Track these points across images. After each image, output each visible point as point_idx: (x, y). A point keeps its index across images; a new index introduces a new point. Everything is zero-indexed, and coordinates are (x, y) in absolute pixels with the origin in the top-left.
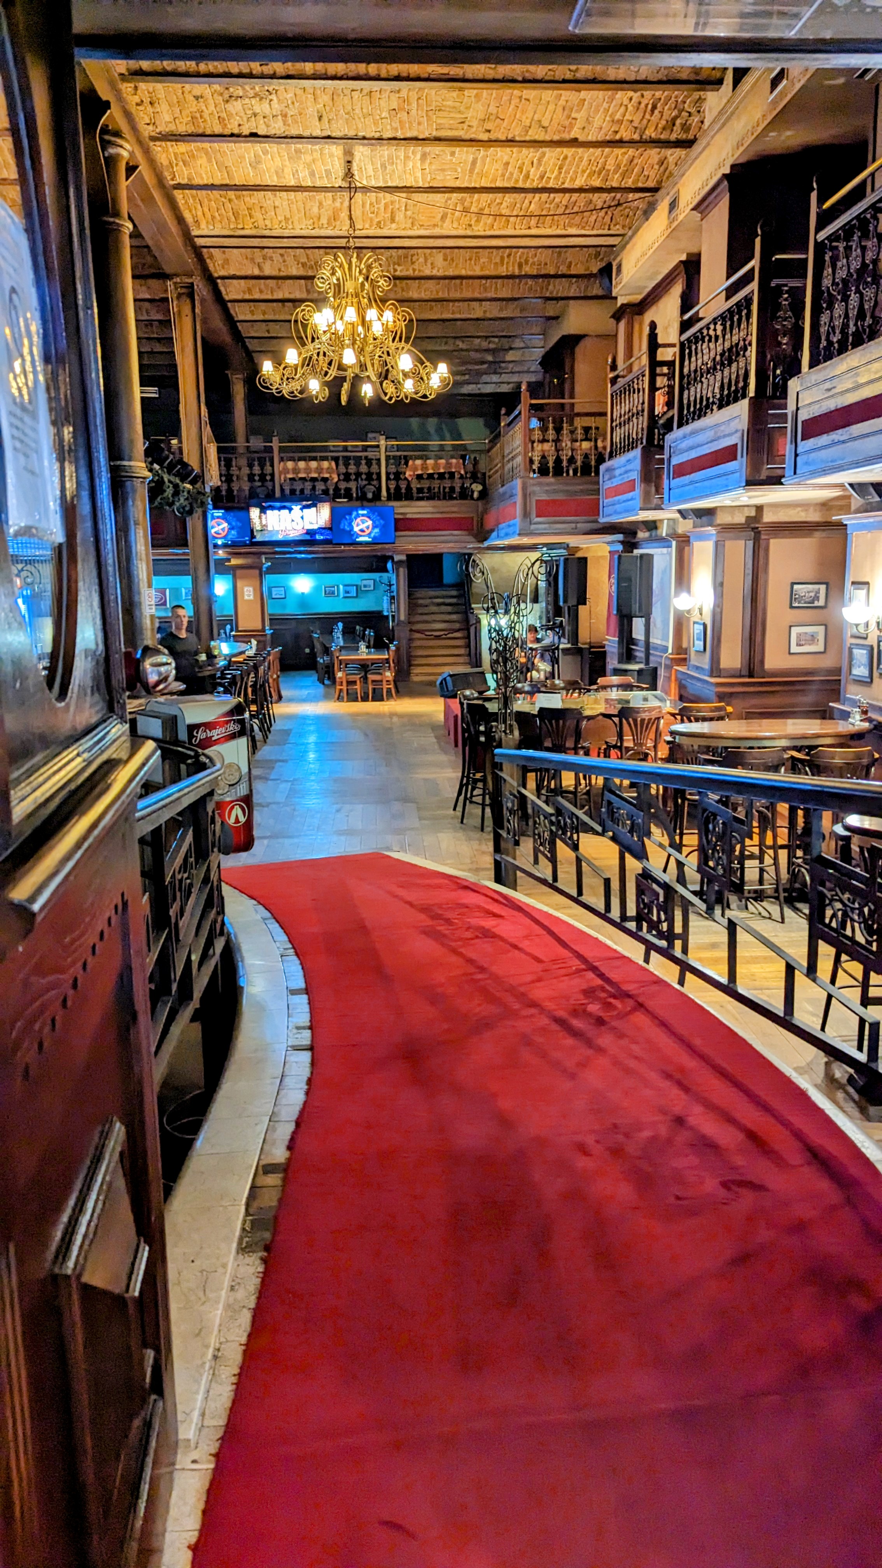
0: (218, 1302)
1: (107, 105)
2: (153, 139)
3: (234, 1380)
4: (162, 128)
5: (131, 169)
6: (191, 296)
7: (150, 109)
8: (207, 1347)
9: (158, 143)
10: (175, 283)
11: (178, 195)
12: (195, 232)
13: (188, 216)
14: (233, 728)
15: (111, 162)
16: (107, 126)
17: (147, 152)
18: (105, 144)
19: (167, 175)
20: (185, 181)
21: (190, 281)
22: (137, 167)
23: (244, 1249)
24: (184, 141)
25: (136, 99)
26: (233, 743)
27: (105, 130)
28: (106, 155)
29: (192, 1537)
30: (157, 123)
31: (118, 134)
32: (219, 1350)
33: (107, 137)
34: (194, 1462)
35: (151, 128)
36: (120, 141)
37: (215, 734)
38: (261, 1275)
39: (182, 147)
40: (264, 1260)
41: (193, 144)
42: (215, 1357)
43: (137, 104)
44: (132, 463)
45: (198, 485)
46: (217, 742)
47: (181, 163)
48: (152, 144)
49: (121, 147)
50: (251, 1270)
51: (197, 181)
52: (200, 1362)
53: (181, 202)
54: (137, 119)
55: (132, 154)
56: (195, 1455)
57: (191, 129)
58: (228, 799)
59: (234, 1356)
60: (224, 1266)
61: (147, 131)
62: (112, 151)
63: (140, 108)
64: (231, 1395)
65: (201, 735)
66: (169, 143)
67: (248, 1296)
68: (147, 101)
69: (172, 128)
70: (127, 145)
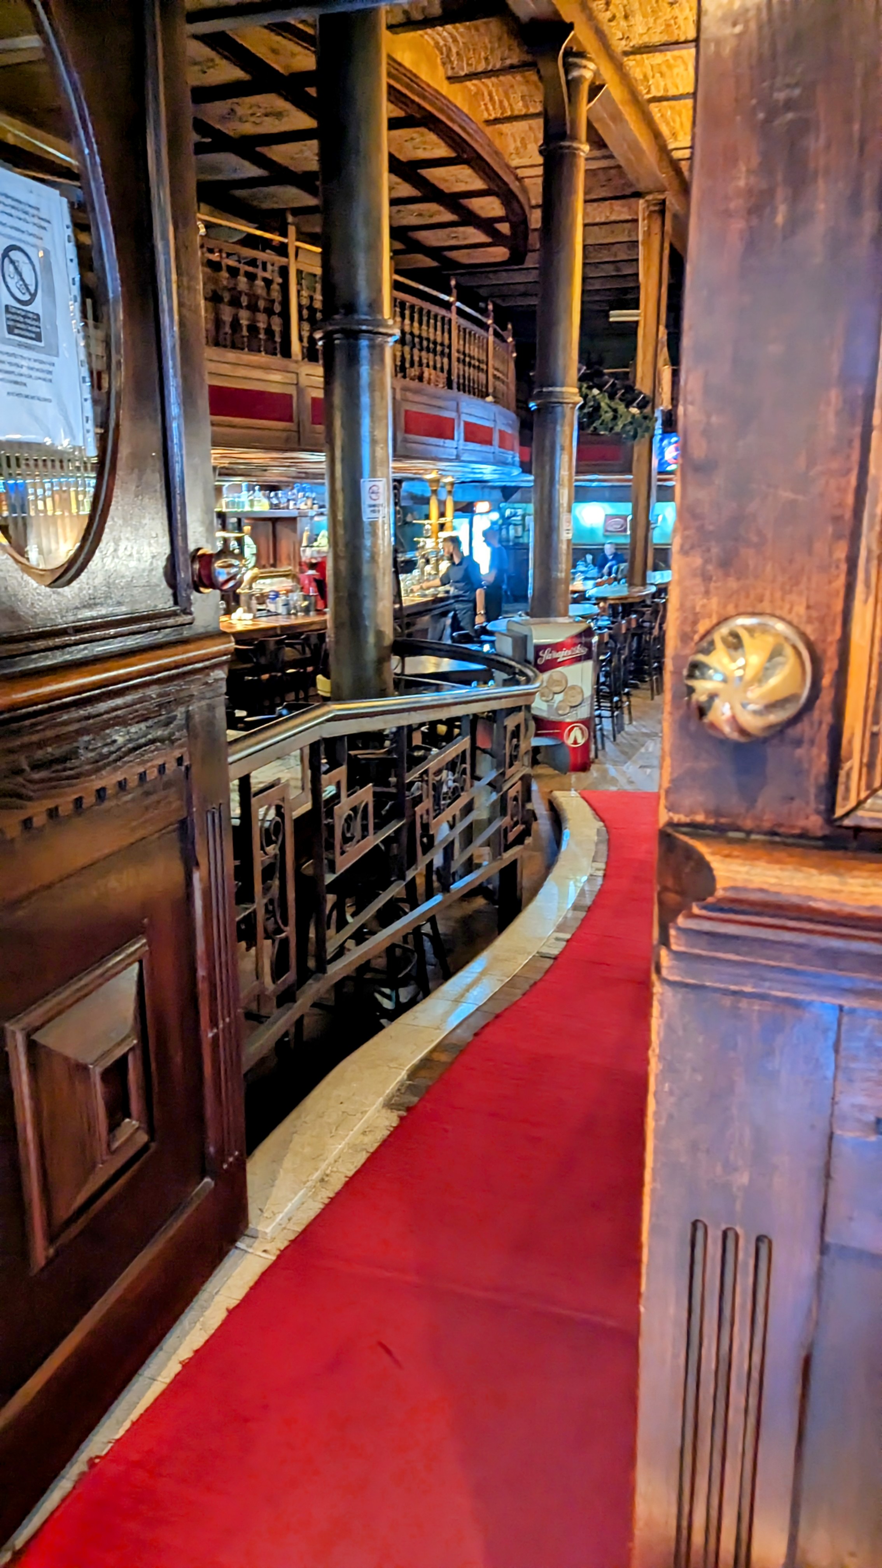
0: (343, 1139)
1: (570, 27)
2: (626, 54)
3: (327, 1201)
4: (635, 42)
5: (595, 89)
6: (662, 212)
7: (623, 23)
8: (317, 1170)
9: (631, 57)
10: (647, 201)
11: (654, 108)
12: (671, 146)
13: (664, 130)
14: (580, 650)
15: (573, 85)
16: (572, 48)
17: (619, 68)
18: (568, 67)
19: (642, 89)
20: (659, 94)
21: (661, 197)
22: (603, 86)
23: (389, 1105)
24: (661, 51)
25: (608, 15)
26: (578, 666)
27: (568, 53)
28: (570, 77)
29: (233, 1303)
30: (631, 36)
31: (581, 55)
32: (327, 1175)
33: (571, 60)
34: (265, 1251)
35: (624, 42)
36: (584, 62)
37: (562, 655)
38: (392, 1129)
39: (658, 58)
40: (402, 1118)
41: (669, 54)
42: (322, 1180)
43: (610, 20)
44: (564, 389)
45: (648, 410)
46: (561, 664)
47: (658, 75)
48: (625, 59)
49: (585, 67)
50: (387, 1123)
51: (672, 92)
52: (304, 1179)
53: (657, 116)
54: (609, 36)
55: (597, 74)
56: (267, 1247)
57: (665, 38)
58: (568, 720)
59: (337, 1183)
60: (364, 1113)
61: (621, 46)
62: (575, 73)
63: (612, 24)
64: (319, 1211)
65: (546, 656)
66: (645, 56)
67: (372, 1142)
68: (620, 15)
69: (646, 39)
70: (592, 66)
